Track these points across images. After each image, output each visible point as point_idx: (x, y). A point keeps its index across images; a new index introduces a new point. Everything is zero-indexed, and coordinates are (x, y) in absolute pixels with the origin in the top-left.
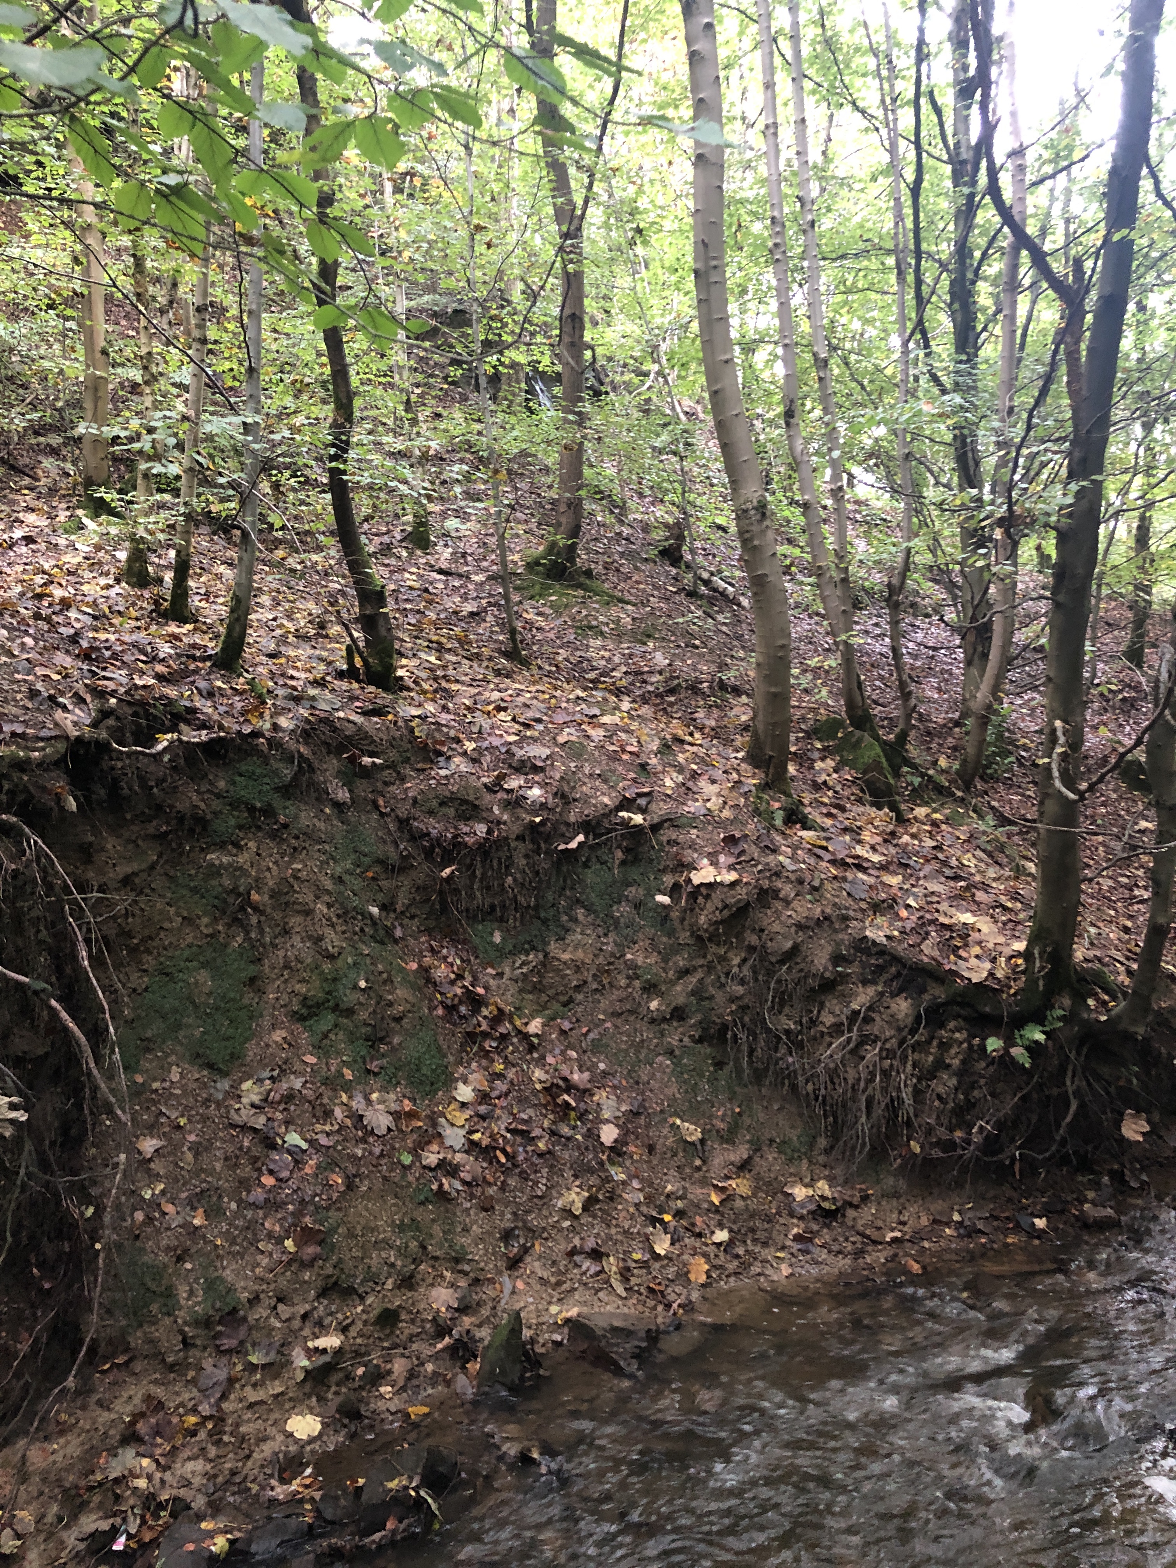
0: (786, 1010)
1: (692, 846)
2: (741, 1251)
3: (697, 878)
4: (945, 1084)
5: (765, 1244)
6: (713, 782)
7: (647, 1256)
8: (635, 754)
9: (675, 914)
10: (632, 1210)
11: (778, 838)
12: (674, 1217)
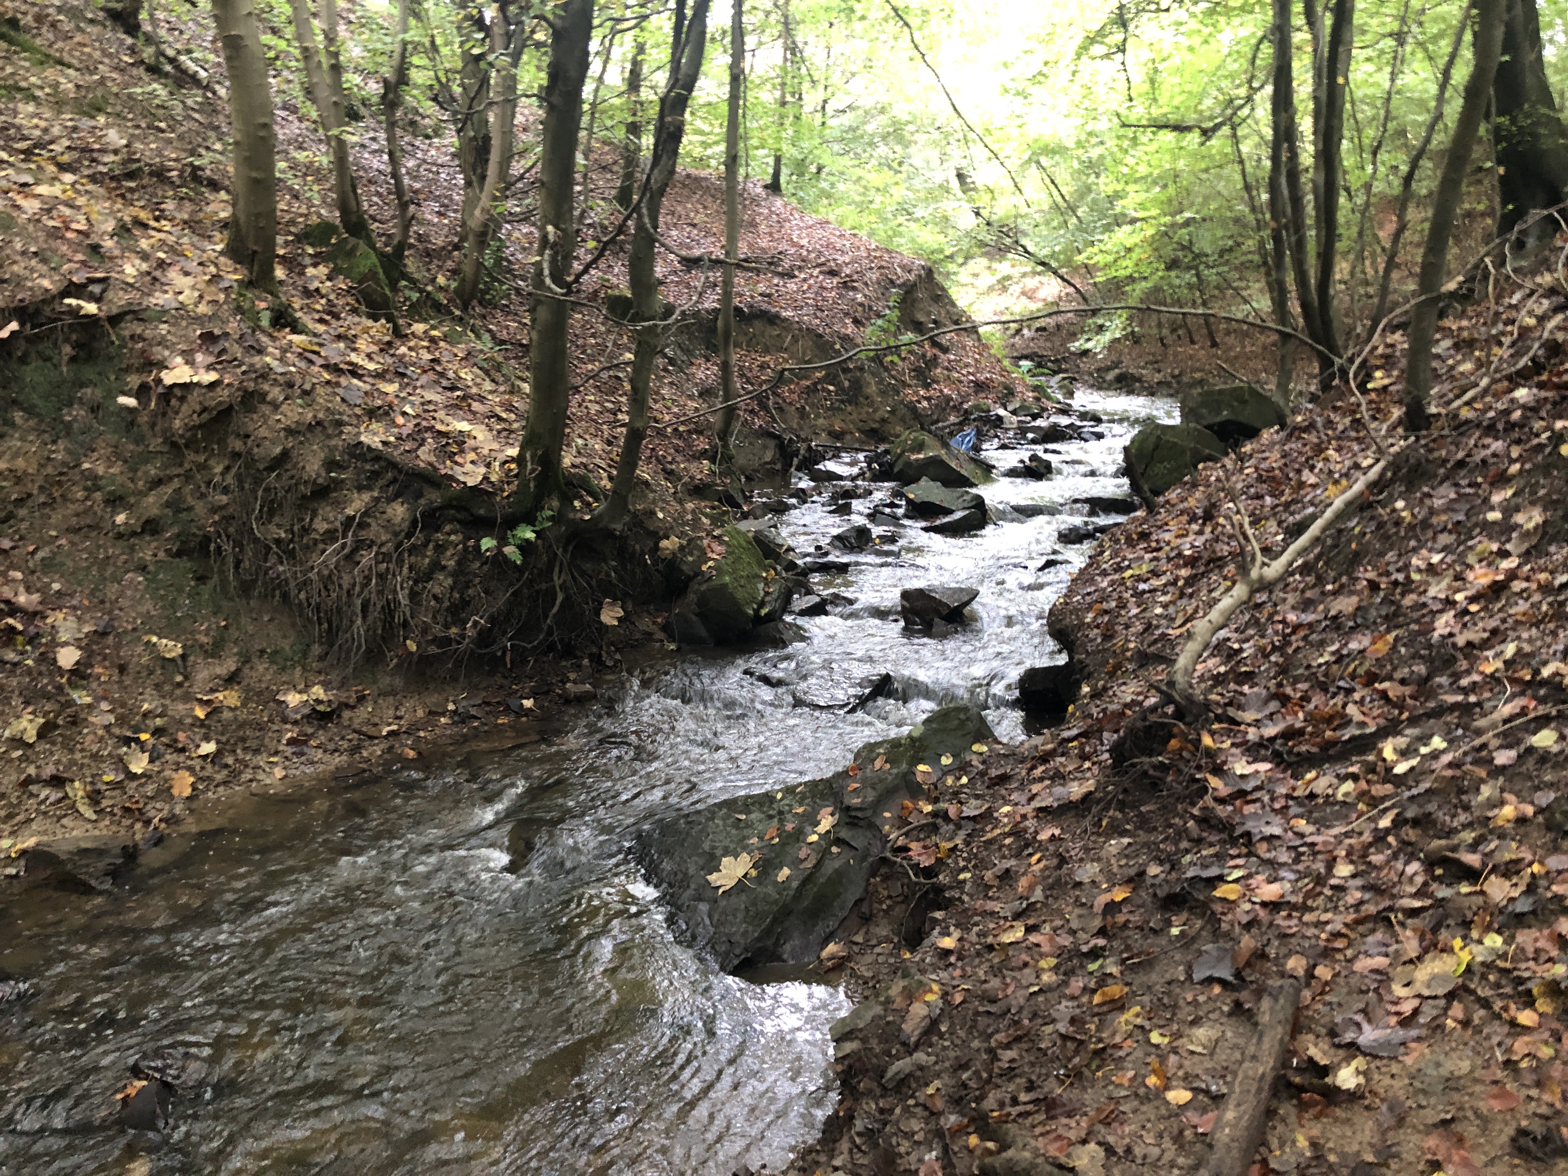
0: (277, 519)
1: (162, 342)
2: (230, 760)
3: (169, 378)
4: (442, 583)
5: (257, 751)
6: (187, 274)
7: (121, 777)
8: (85, 234)
9: (143, 419)
10: (100, 732)
11: (264, 339)
12: (153, 735)
